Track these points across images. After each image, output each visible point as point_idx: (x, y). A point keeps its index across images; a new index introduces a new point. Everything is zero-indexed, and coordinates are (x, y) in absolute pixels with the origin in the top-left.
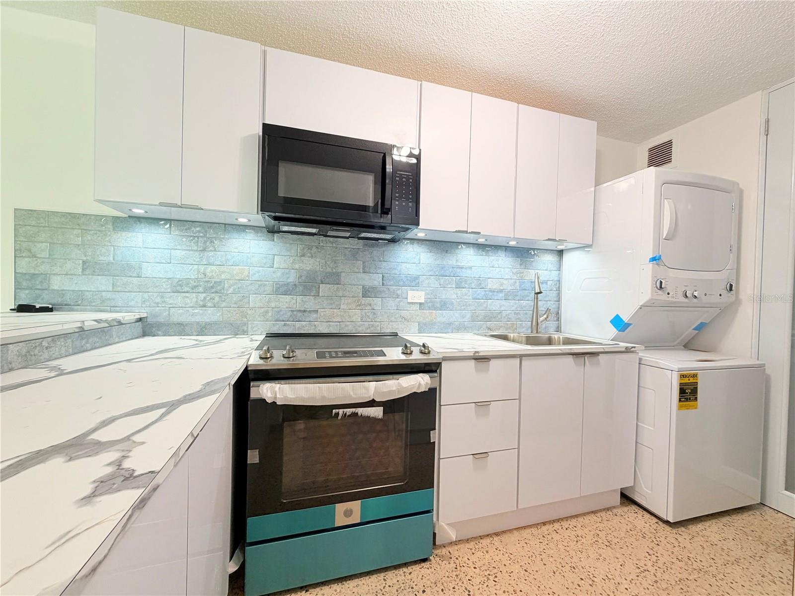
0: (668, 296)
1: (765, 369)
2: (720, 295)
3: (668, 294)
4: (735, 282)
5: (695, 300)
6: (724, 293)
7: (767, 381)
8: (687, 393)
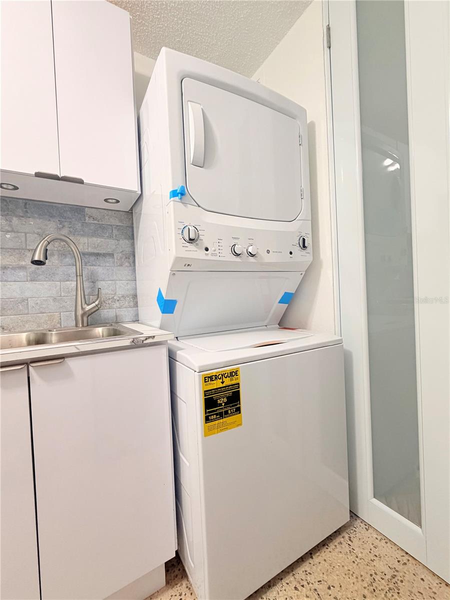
0: (207, 252)
1: (343, 345)
2: (291, 253)
3: (207, 249)
4: (310, 236)
5: (252, 259)
6: (297, 250)
7: (347, 361)
8: (221, 405)
